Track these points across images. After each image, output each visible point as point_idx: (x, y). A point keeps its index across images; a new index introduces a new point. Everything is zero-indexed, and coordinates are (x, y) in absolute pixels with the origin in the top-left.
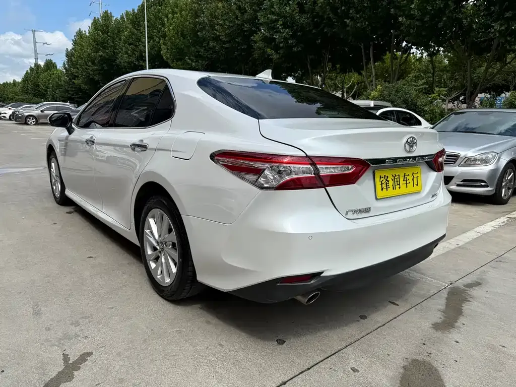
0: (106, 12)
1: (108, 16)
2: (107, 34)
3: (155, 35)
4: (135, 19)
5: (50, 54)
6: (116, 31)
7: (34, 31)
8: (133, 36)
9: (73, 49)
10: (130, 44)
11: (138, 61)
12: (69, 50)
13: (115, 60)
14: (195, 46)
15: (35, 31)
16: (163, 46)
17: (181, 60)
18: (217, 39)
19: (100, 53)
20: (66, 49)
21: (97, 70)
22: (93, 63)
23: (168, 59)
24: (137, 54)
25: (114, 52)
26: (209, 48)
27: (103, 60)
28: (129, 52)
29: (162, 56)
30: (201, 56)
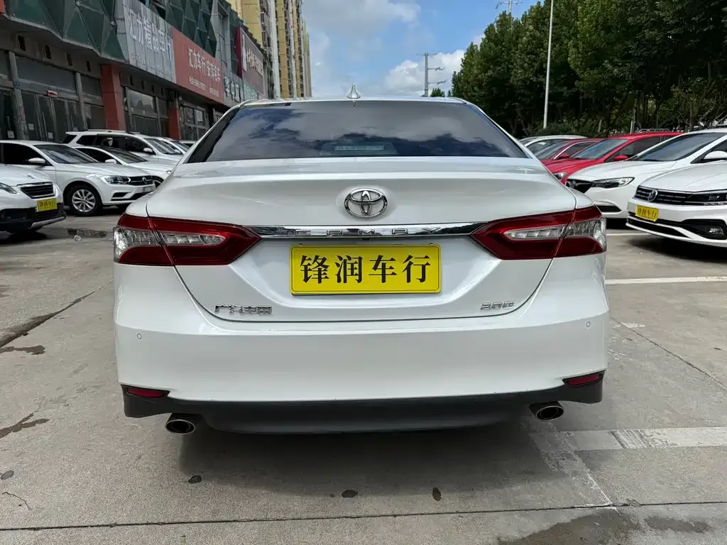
0: (504, 13)
1: (505, 19)
2: (501, 45)
3: (564, 35)
4: (538, 16)
5: (441, 82)
6: (514, 38)
7: (426, 55)
8: (534, 41)
9: (462, 71)
10: (528, 54)
11: (537, 76)
12: (457, 74)
13: (509, 79)
14: (622, 43)
15: (428, 55)
16: (572, 50)
17: (597, 66)
18: (658, 24)
19: (490, 73)
20: (453, 73)
21: (484, 96)
22: (480, 87)
23: (577, 67)
24: (536, 65)
25: (508, 68)
26: (647, 41)
27: (493, 82)
28: (526, 65)
29: (569, 64)
30: (629, 56)
